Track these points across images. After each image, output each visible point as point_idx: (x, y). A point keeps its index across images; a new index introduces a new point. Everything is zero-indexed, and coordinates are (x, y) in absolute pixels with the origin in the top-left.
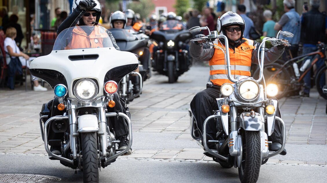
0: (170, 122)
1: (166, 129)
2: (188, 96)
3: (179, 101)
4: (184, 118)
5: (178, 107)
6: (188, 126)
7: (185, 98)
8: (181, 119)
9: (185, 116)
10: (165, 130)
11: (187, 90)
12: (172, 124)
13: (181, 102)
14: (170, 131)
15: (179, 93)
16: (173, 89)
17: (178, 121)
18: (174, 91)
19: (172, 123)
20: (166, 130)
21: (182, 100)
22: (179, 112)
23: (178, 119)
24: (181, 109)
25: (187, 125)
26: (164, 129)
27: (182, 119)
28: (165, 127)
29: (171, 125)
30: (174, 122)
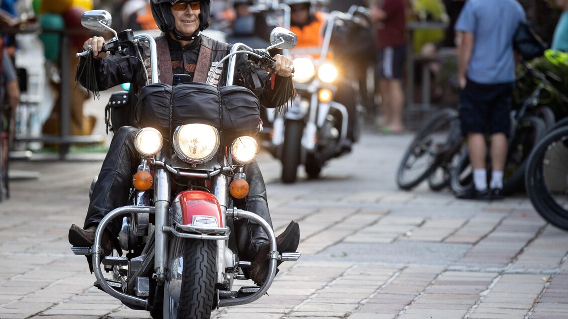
0: (302, 292)
1: (292, 311)
2: (344, 219)
3: (320, 232)
4: (338, 281)
5: (320, 249)
6: (355, 303)
7: (337, 223)
8: (332, 284)
9: (341, 275)
10: (289, 313)
11: (339, 200)
12: (307, 297)
13: (325, 233)
14: (305, 316)
15: (318, 211)
16: (297, 198)
17: (323, 288)
18: (301, 202)
19: (309, 294)
20: (293, 314)
21: (326, 229)
22: (325, 264)
23: (324, 284)
24: (328, 255)
25: (352, 301)
26: (287, 311)
27: (334, 282)
28: (291, 306)
29: (305, 301)
30: (313, 291)
